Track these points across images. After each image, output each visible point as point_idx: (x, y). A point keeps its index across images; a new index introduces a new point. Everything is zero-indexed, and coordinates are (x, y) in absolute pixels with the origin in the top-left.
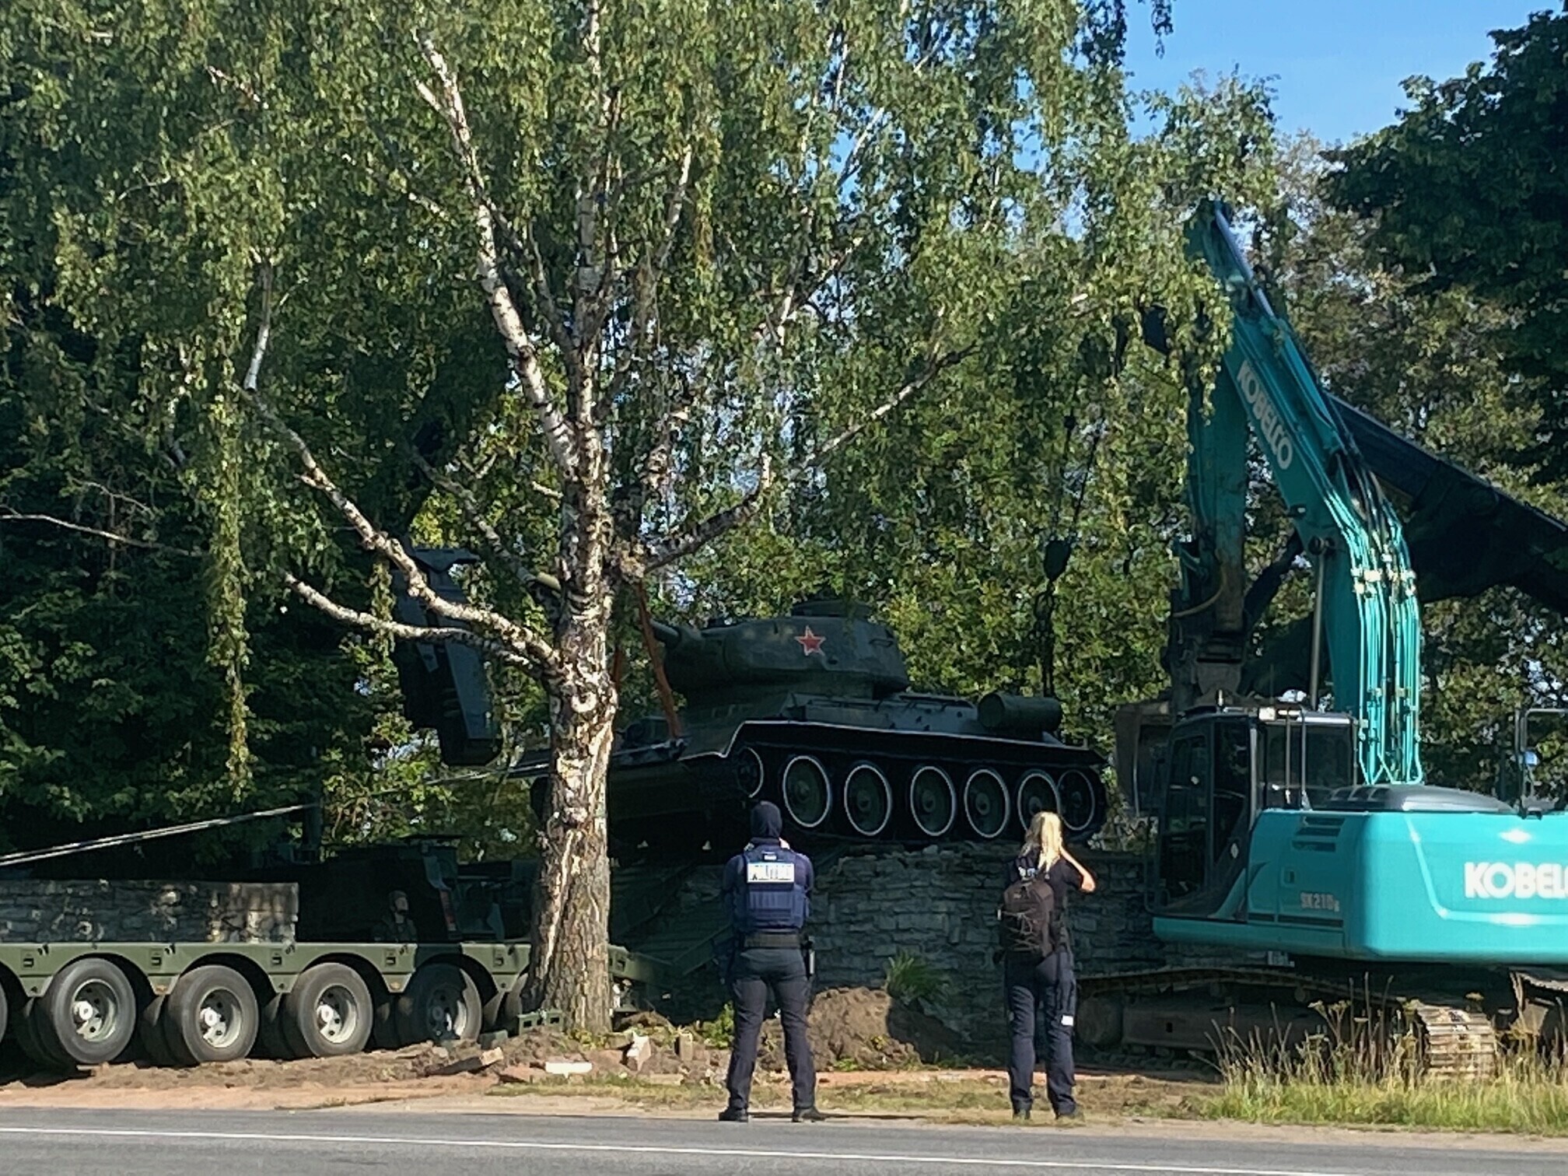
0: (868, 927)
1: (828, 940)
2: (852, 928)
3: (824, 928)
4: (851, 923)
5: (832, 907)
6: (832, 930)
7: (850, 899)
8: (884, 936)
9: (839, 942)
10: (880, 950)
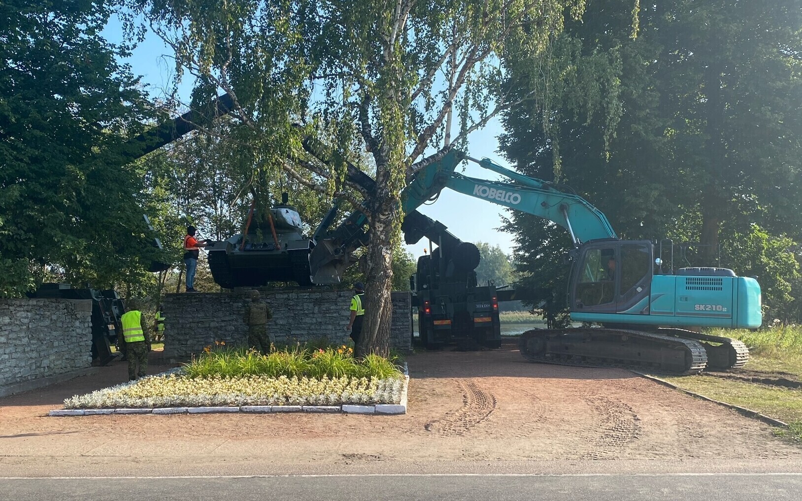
0: (335, 315)
1: (314, 319)
2: (328, 315)
3: (311, 315)
4: (327, 313)
5: (316, 308)
6: (315, 316)
7: (327, 305)
8: (344, 318)
9: (319, 320)
10: (342, 323)
